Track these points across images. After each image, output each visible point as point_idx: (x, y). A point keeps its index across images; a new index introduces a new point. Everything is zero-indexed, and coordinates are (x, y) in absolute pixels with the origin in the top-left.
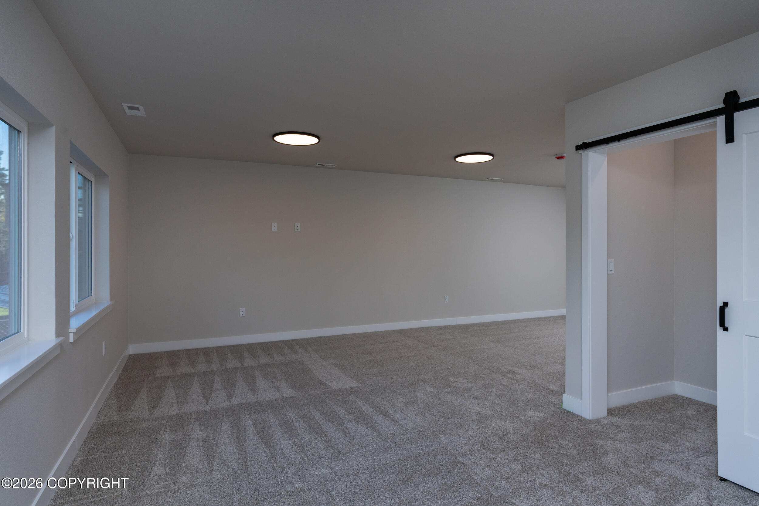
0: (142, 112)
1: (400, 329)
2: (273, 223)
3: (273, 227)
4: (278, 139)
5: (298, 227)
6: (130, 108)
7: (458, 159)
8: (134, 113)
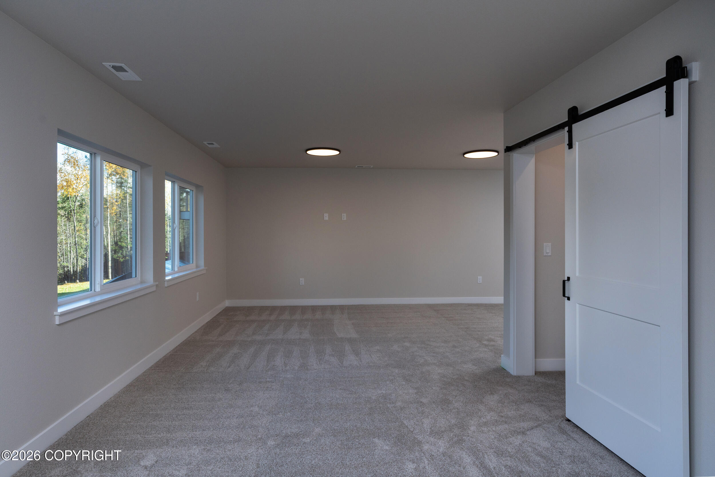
0: (216, 145)
1: (433, 303)
2: (325, 214)
3: (325, 217)
4: (309, 152)
5: (344, 217)
6: (209, 144)
7: (466, 156)
8: (210, 146)
